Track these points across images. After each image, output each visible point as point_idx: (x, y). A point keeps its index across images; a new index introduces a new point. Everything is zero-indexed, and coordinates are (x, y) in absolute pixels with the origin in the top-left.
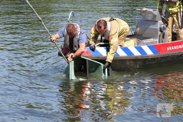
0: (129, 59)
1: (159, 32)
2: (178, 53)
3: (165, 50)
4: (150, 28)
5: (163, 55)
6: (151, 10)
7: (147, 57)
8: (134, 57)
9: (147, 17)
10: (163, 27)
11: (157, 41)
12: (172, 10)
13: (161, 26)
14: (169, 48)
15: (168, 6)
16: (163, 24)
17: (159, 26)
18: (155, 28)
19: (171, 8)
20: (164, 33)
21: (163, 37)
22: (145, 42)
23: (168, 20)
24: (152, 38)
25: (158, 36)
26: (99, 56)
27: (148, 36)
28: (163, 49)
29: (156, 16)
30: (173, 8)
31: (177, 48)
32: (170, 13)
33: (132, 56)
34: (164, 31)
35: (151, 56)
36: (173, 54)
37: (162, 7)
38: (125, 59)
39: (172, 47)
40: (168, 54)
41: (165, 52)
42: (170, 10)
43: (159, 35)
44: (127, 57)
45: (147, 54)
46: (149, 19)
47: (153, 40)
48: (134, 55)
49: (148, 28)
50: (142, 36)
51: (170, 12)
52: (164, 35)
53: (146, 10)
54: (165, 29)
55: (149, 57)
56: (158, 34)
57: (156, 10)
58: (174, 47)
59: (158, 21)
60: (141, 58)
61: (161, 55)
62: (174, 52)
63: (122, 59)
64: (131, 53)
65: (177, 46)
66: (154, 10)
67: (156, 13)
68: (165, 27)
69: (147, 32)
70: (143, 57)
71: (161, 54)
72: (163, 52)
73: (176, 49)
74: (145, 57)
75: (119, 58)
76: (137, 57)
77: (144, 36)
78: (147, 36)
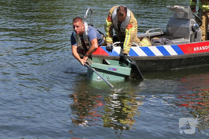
0: (150, 59)
1: (191, 31)
2: (206, 54)
3: (191, 51)
4: (181, 27)
5: (189, 56)
6: (182, 7)
7: (170, 57)
8: (155, 58)
9: (178, 15)
10: (196, 25)
11: (188, 41)
12: (205, 8)
13: (193, 25)
14: (196, 49)
15: (202, 2)
16: (196, 22)
17: (191, 25)
18: (187, 27)
19: (205, 5)
20: (197, 32)
21: (196, 37)
22: (174, 42)
23: (202, 19)
24: (183, 38)
25: (189, 36)
26: (116, 56)
27: (180, 36)
28: (189, 49)
29: (188, 13)
30: (207, 5)
31: (206, 49)
32: (204, 11)
33: (152, 57)
34: (197, 30)
35: (175, 56)
36: (201, 55)
37: (196, 4)
38: (144, 59)
39: (200, 47)
40: (195, 55)
41: (192, 52)
42: (204, 8)
43: (191, 35)
44: (147, 58)
45: (170, 55)
46: (180, 17)
47: (185, 40)
48: (155, 55)
49: (179, 27)
50: (173, 36)
51: (204, 9)
52: (197, 35)
53: (176, 7)
54: (198, 28)
55: (172, 57)
56: (189, 33)
57: (188, 8)
58: (203, 47)
59: (189, 20)
60: (162, 59)
61: (187, 56)
62: (201, 53)
63: (142, 59)
64: (152, 53)
65: (206, 46)
66: (185, 8)
67: (188, 10)
68: (198, 26)
69: (178, 32)
70: (166, 57)
71: (186, 54)
72: (189, 53)
73: (204, 49)
74: (167, 57)
75: (138, 58)
76: (158, 57)
77: (174, 35)
78: (178, 36)
